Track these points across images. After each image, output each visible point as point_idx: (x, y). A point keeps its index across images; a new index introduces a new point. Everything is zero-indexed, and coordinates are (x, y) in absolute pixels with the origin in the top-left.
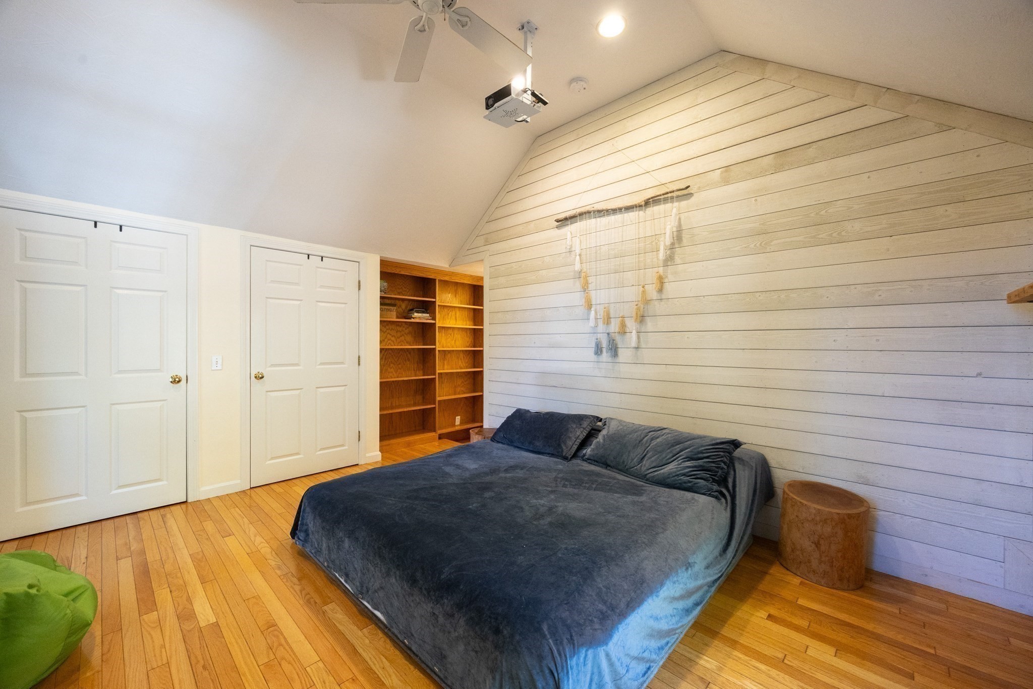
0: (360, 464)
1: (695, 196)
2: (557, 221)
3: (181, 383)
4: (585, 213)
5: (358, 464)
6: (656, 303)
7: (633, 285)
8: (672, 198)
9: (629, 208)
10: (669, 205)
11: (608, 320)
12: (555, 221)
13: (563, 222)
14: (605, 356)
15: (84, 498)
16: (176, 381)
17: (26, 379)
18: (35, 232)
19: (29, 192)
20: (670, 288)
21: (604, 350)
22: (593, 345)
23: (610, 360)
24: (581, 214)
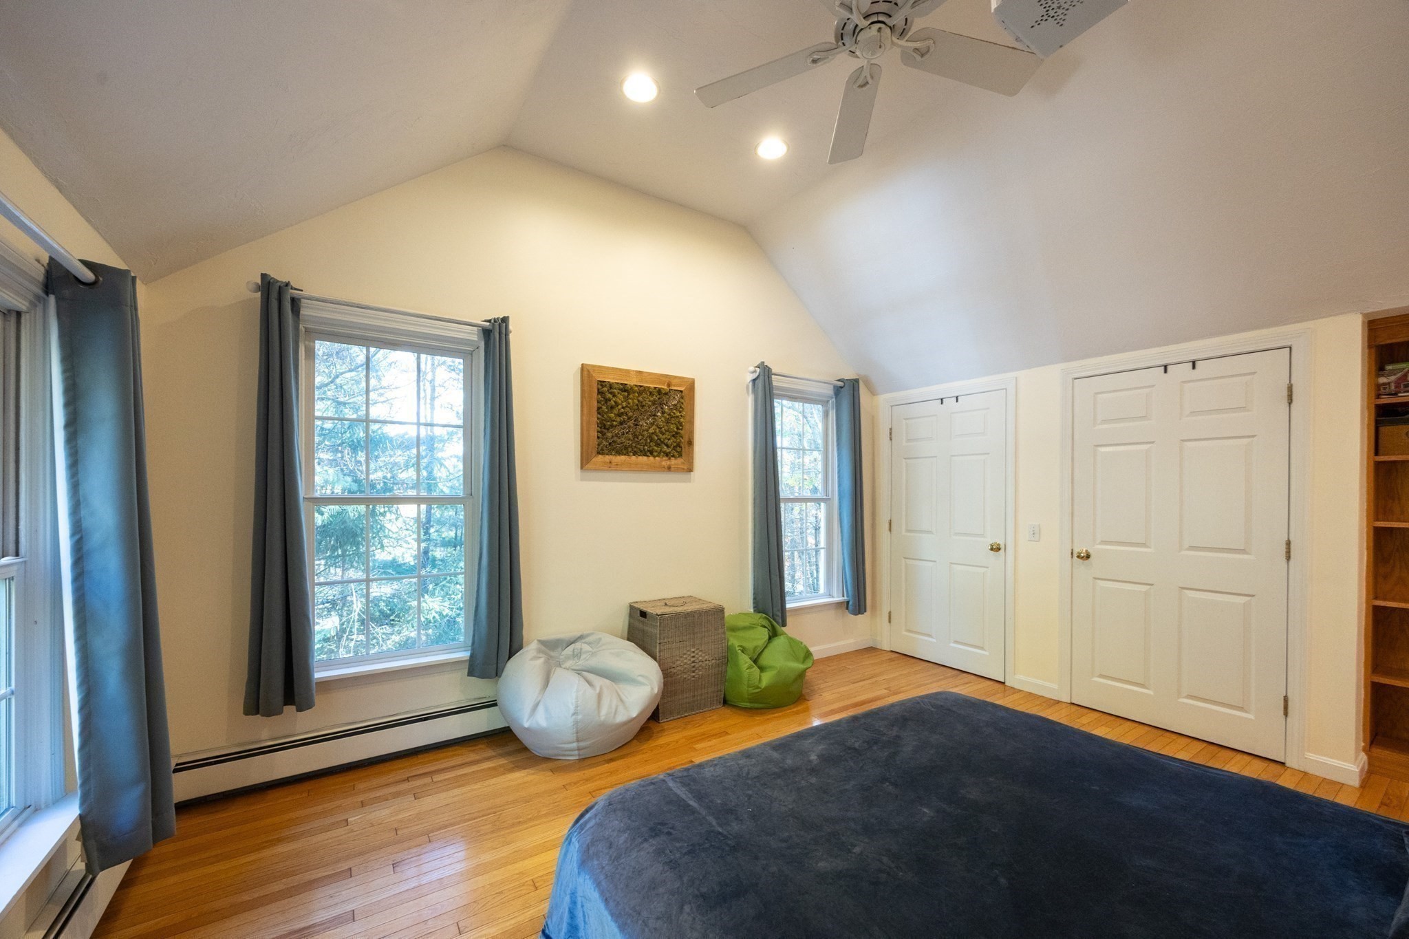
0: (1287, 765)
3: (1000, 551)
5: (1283, 764)
15: (934, 640)
16: (995, 548)
17: (909, 534)
18: (919, 417)
19: (907, 389)
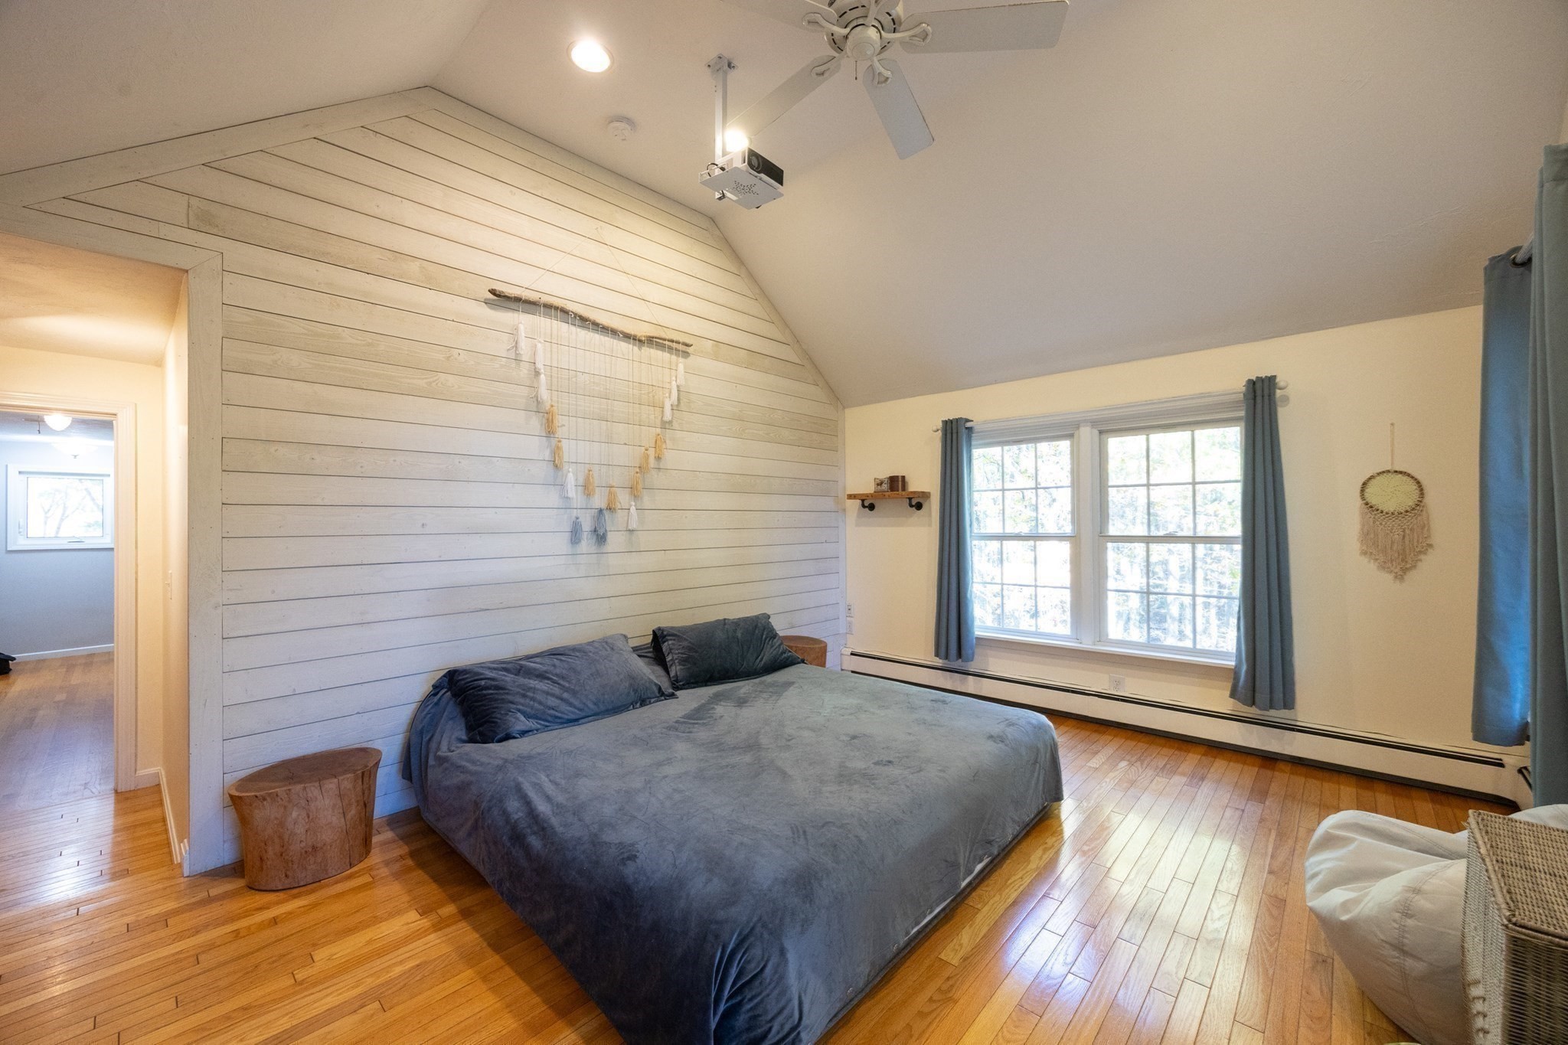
1: (690, 358)
2: (493, 292)
4: (556, 308)
6: (654, 472)
7: (625, 444)
8: (670, 348)
9: (627, 337)
10: (666, 355)
11: (587, 488)
12: (489, 291)
13: (501, 299)
14: (586, 544)
20: (670, 457)
21: (585, 535)
22: (567, 527)
23: (593, 549)
24: (548, 307)
